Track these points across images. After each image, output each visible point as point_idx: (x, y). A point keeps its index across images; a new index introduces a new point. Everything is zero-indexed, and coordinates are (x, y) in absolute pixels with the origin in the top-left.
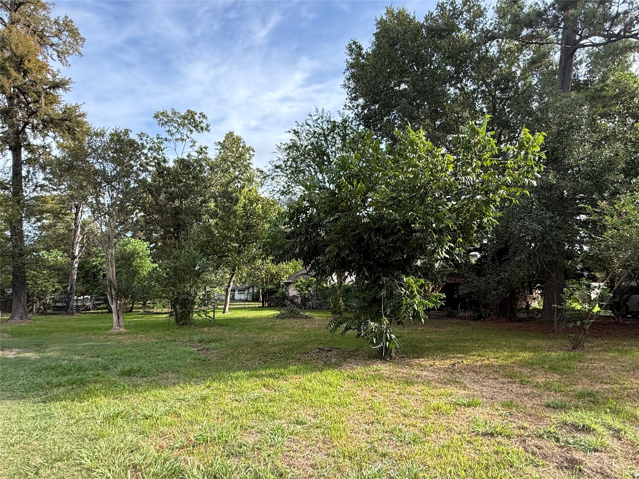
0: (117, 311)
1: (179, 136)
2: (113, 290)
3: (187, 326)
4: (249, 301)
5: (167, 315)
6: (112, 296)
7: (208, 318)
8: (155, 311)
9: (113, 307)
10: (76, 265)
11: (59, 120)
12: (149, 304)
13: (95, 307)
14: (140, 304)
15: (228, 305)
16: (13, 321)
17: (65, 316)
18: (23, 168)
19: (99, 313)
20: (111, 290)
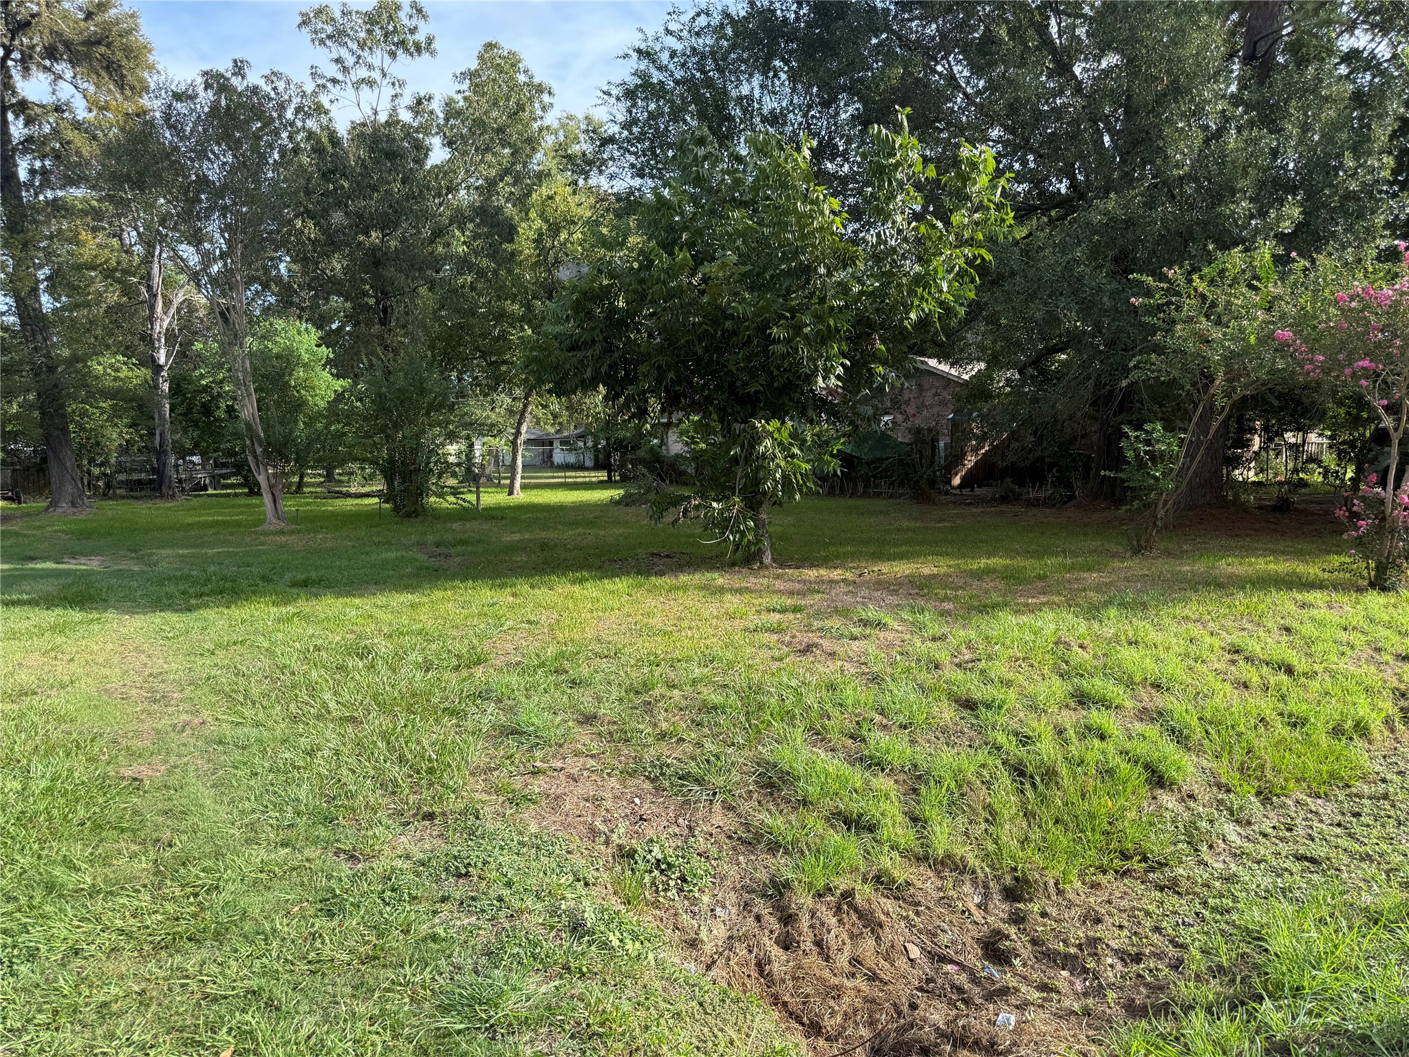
0: (271, 487)
1: (363, 73)
2: (256, 446)
3: (419, 520)
4: (587, 469)
5: (376, 500)
6: (255, 457)
7: (460, 502)
8: (353, 490)
9: (261, 479)
10: (166, 387)
11: (83, 43)
12: (340, 474)
13: (216, 482)
14: (320, 475)
15: (519, 476)
16: (59, 510)
17: (158, 501)
18: (19, 161)
19: (228, 495)
20: (253, 445)
